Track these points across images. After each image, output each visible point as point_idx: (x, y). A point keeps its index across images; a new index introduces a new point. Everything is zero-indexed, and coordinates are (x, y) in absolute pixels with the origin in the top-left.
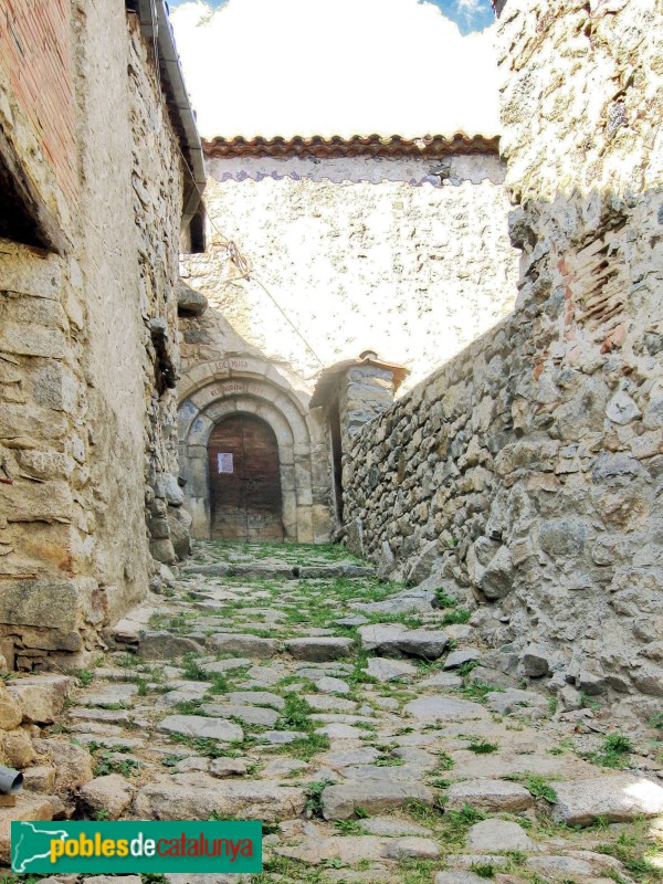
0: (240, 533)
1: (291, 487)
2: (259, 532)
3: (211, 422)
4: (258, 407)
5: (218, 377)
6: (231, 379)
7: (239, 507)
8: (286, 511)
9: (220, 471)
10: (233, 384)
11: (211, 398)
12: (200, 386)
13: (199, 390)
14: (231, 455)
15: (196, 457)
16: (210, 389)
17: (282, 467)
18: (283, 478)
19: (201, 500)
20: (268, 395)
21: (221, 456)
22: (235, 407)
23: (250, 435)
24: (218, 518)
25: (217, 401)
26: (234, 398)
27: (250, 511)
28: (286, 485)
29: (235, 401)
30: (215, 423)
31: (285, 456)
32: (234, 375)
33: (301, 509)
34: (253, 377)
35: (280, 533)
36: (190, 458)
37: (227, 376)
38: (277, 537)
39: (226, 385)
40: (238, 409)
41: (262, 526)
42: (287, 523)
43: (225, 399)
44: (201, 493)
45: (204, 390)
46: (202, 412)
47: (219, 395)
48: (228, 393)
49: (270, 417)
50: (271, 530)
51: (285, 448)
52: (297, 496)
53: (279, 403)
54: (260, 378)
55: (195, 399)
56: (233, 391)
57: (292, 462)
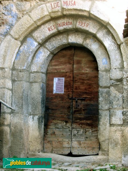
0: (66, 145)
1: (107, 107)
2: (80, 144)
3: (49, 53)
4: (85, 39)
5: (53, 15)
6: (64, 16)
7: (67, 122)
8: (101, 127)
9: (54, 92)
10: (65, 20)
11: (48, 33)
12: (39, 23)
13: (38, 27)
14: (63, 79)
15: (35, 82)
16: (47, 25)
17: (100, 89)
18: (101, 99)
19: (36, 117)
20: (92, 28)
21: (56, 80)
22: (68, 39)
23: (79, 62)
24: (50, 131)
25: (53, 36)
26: (66, 32)
27: (74, 125)
28: (103, 105)
29: (68, 35)
30: (52, 53)
31: (104, 80)
32: (65, 13)
33: (114, 128)
34: (80, 13)
35: (96, 145)
36: (31, 83)
37: (59, 14)
38: (93, 148)
39: (60, 22)
40: (70, 41)
41: (82, 139)
42: (101, 139)
43: (59, 33)
44: (37, 112)
45: (43, 27)
46: (42, 45)
47: (54, 31)
48: (61, 28)
49: (94, 47)
50: (90, 142)
51: (104, 73)
52: (110, 116)
53: (100, 35)
54: (86, 14)
55: (36, 34)
56: (65, 27)
57: (109, 85)
